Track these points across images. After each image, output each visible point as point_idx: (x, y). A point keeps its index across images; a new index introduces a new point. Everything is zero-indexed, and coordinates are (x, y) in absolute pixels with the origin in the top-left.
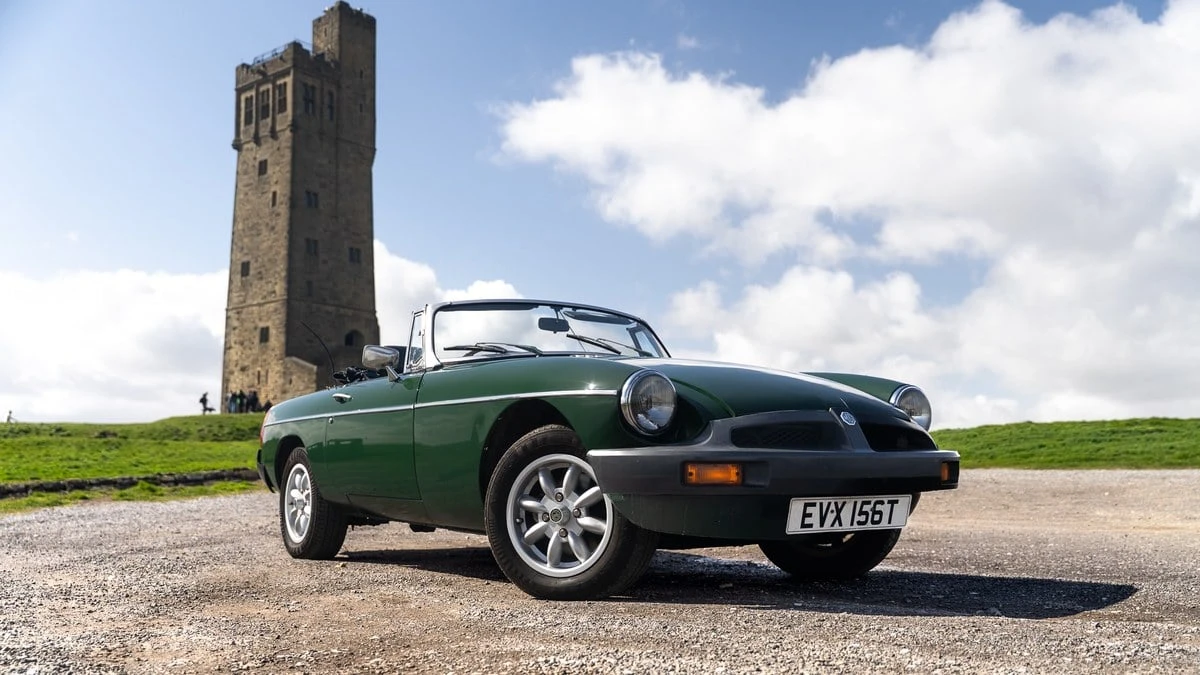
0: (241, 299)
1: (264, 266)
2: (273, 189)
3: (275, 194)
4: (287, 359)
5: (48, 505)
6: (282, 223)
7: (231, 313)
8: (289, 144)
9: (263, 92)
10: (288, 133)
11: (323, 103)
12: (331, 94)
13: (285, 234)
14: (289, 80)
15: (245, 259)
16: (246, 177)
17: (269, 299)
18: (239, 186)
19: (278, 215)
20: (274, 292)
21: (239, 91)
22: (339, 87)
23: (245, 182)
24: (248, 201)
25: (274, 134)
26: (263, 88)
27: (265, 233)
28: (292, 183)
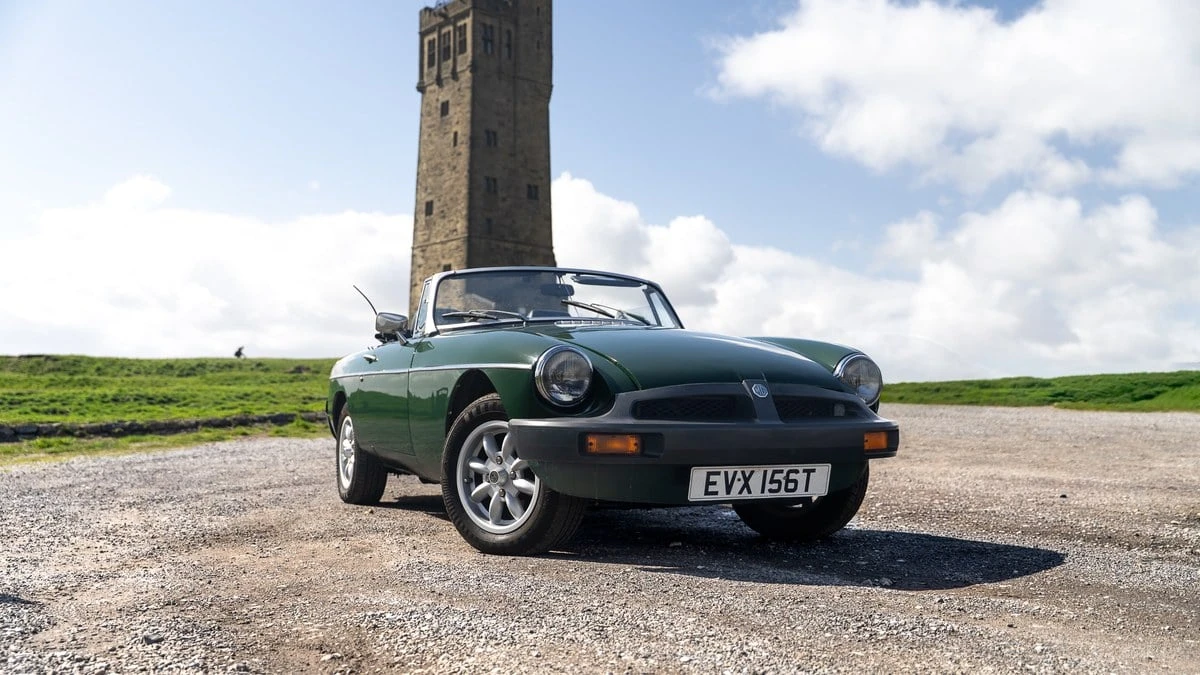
0: (426, 237)
1: (446, 205)
2: (454, 130)
3: (456, 134)
4: (467, 296)
5: (212, 440)
6: (463, 162)
7: (416, 252)
8: (469, 85)
9: (445, 35)
10: (468, 74)
11: (501, 43)
12: (509, 32)
13: (466, 173)
14: (468, 21)
15: (429, 199)
16: (429, 118)
17: (451, 237)
18: (424, 127)
19: (459, 154)
20: (456, 230)
21: (423, 35)
22: (516, 23)
23: (429, 123)
24: (432, 142)
25: (455, 76)
26: (444, 31)
27: (447, 172)
28: (474, 122)
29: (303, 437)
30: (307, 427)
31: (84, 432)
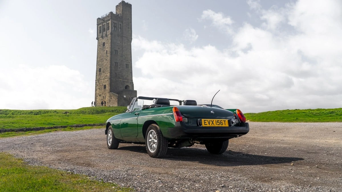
0: (99, 78)
1: (105, 69)
2: (106, 50)
3: (107, 51)
4: (110, 93)
5: (48, 132)
6: (109, 58)
7: (96, 81)
8: (110, 38)
9: (104, 25)
10: (110, 35)
11: (118, 27)
12: (120, 25)
13: (109, 61)
14: (110, 22)
15: (100, 68)
16: (100, 47)
17: (106, 78)
18: (98, 49)
19: (108, 56)
20: (107, 76)
21: (98, 25)
22: (122, 22)
23: (100, 48)
24: (100, 53)
25: (106, 36)
26: (104, 24)
27: (105, 61)
28: (111, 48)
29: (70, 131)
30: (71, 129)
31: (17, 130)
